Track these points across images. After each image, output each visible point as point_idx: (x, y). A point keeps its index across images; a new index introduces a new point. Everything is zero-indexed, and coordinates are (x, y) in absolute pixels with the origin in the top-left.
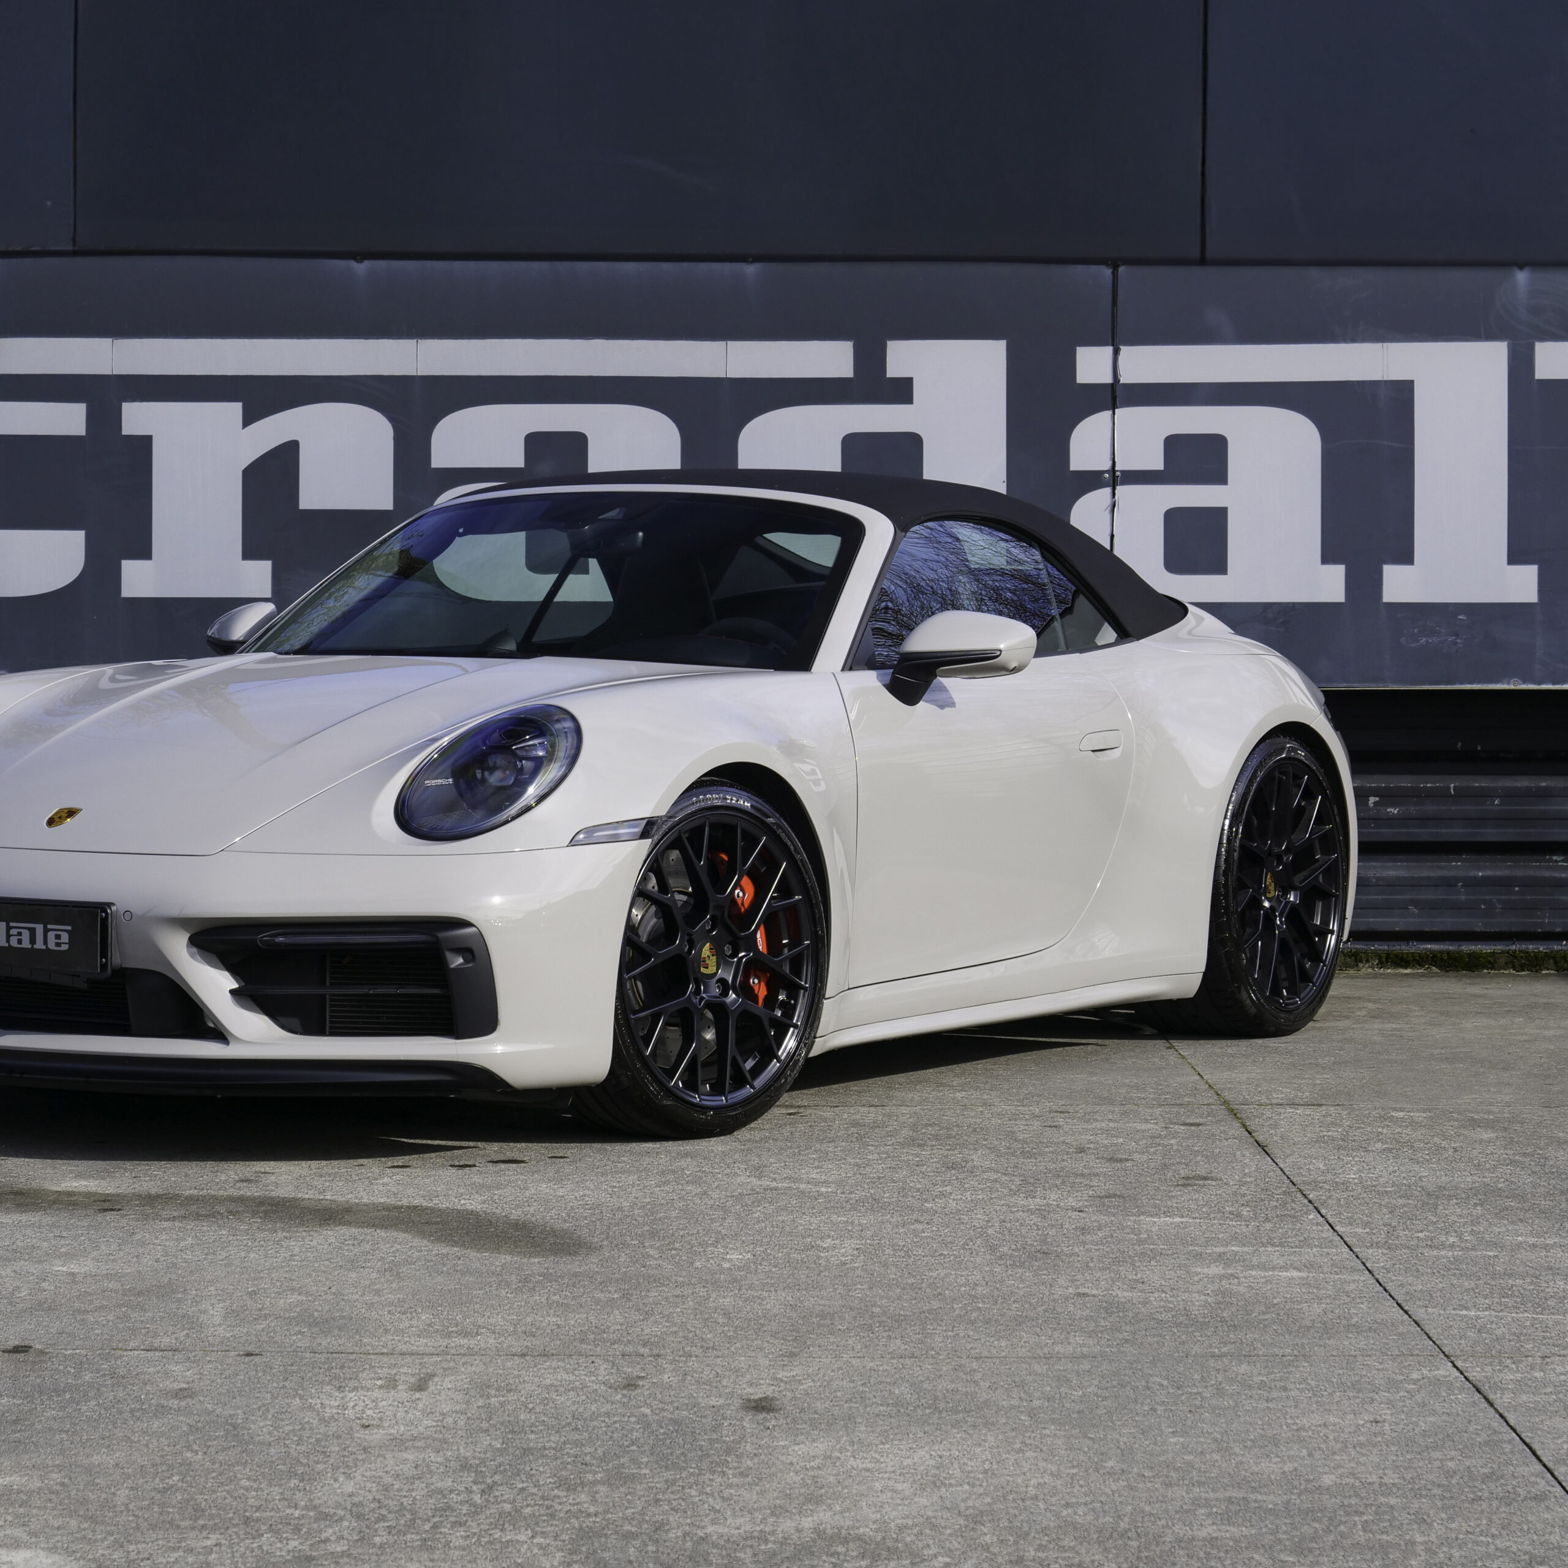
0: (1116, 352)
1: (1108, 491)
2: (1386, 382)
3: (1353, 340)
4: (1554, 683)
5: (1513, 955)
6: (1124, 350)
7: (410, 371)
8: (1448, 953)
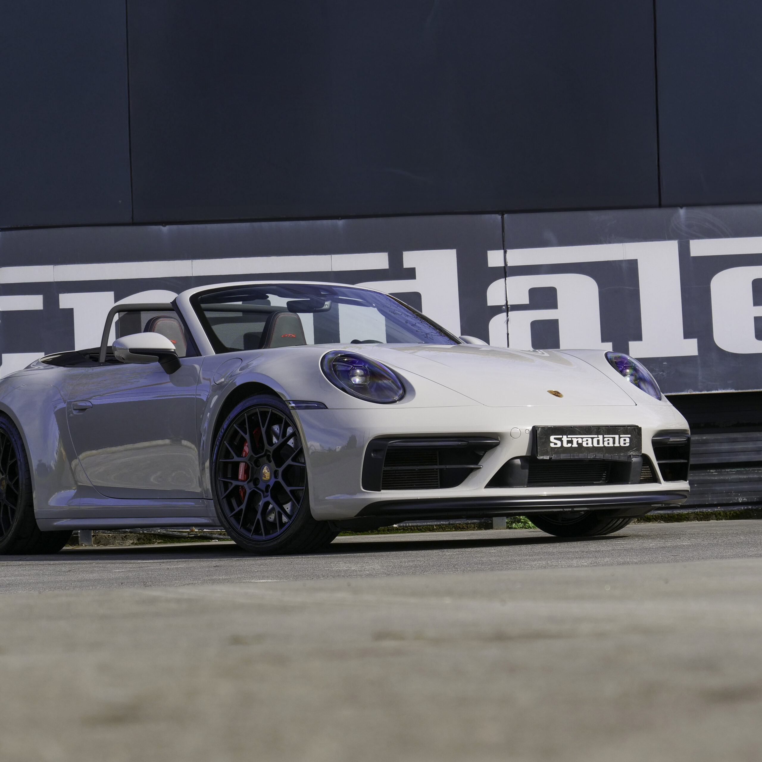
0: (505, 252)
1: (505, 314)
2: (625, 260)
3: (610, 242)
4: (707, 391)
5: (697, 514)
6: (509, 251)
7: (189, 274)
8: (668, 514)
